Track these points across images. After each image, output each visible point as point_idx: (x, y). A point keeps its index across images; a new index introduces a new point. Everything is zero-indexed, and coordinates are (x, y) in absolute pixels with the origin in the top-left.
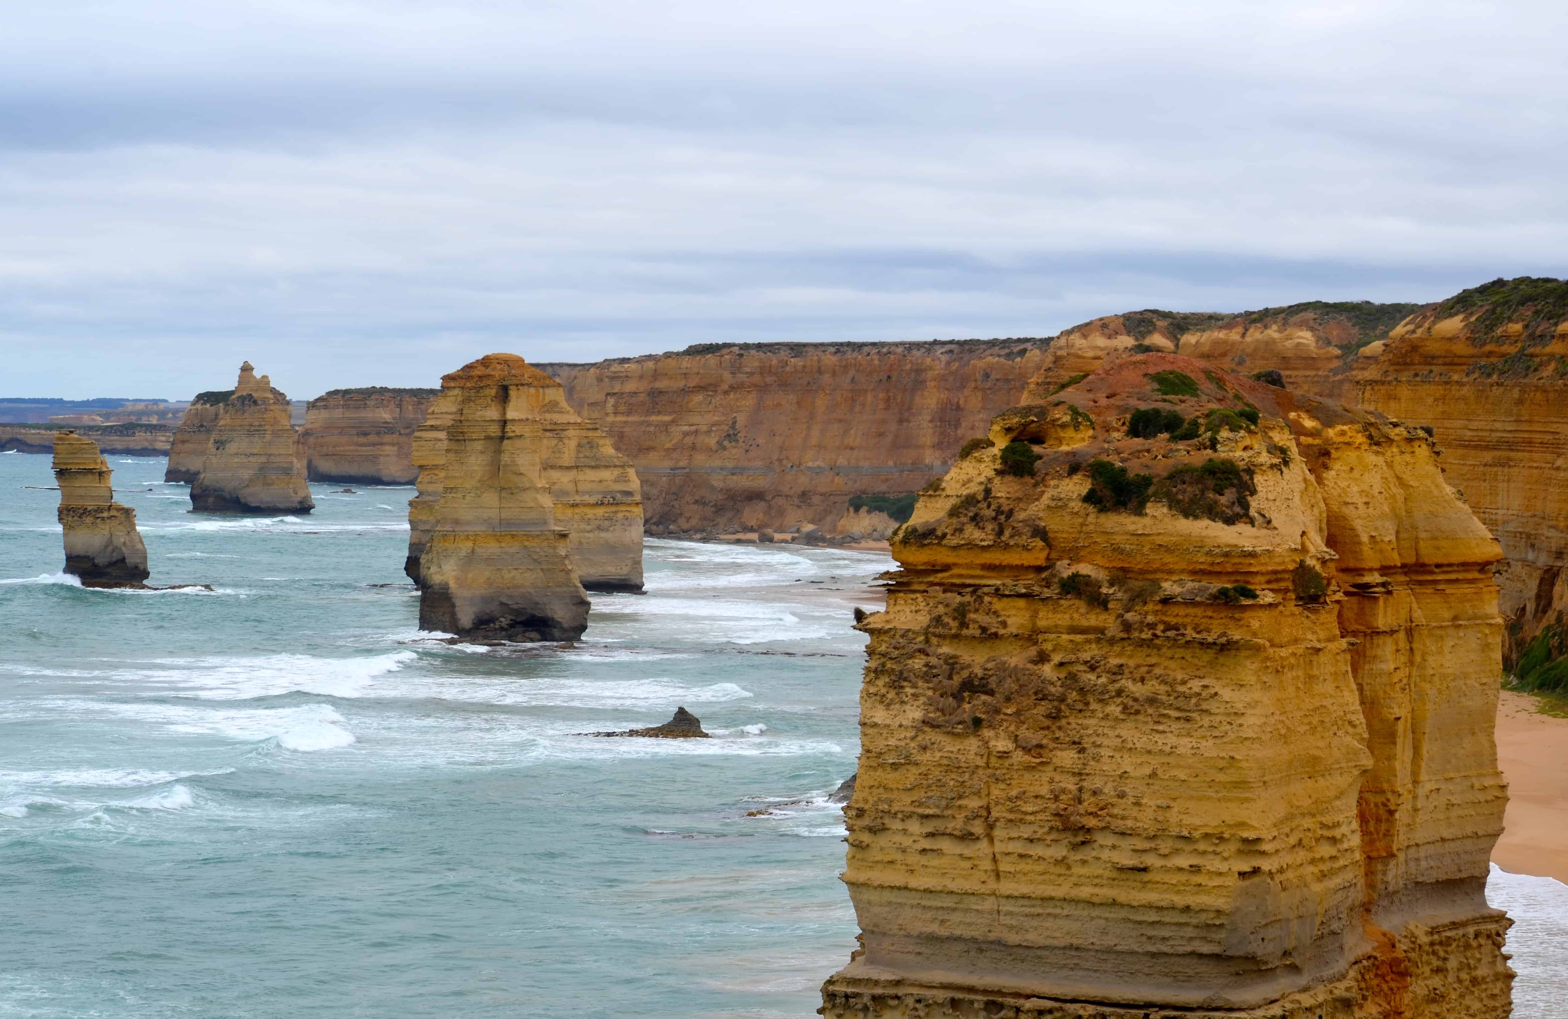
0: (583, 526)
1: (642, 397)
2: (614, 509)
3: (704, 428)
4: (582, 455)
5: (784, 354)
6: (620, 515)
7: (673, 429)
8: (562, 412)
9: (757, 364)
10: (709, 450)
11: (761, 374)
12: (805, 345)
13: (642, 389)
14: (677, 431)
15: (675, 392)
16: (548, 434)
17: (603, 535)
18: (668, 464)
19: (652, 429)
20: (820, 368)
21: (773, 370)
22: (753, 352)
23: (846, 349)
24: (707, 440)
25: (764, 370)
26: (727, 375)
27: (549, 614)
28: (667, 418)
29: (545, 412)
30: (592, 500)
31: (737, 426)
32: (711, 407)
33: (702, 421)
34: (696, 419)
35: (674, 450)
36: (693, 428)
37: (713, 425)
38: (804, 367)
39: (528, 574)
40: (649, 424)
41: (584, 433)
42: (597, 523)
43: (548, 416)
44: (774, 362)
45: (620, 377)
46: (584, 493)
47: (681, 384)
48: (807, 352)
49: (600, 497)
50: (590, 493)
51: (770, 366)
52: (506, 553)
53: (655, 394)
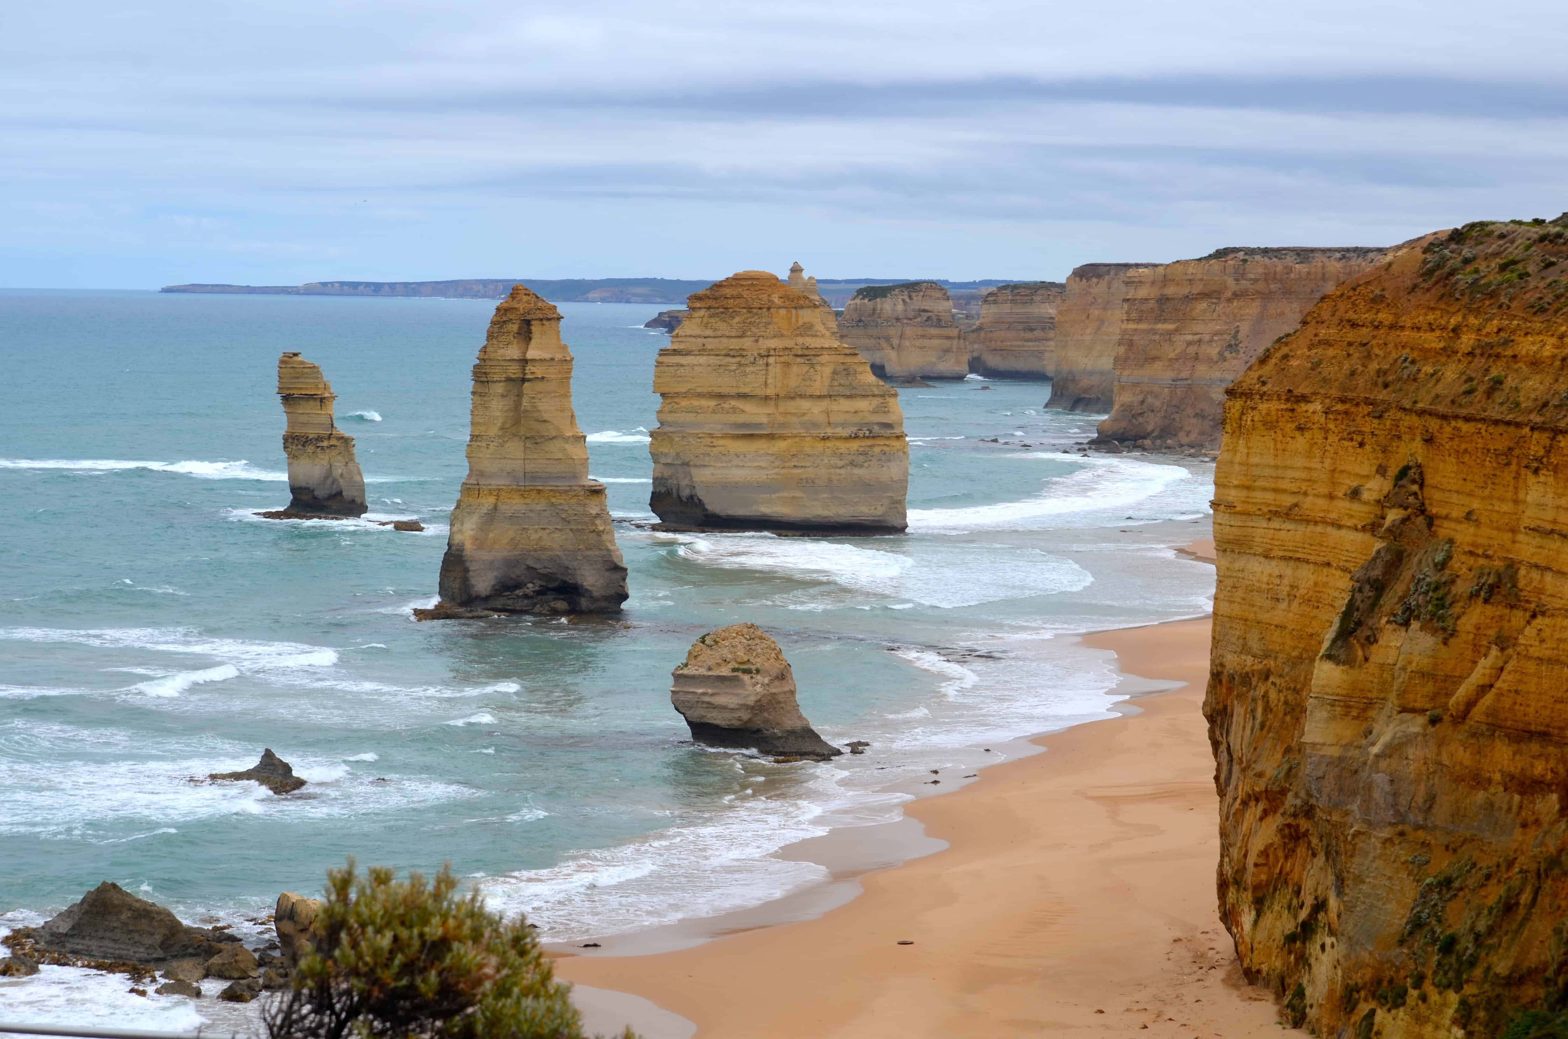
0: (835, 461)
1: (1152, 304)
2: (869, 442)
3: (1207, 337)
4: (836, 383)
5: (1290, 260)
6: (877, 450)
7: (1176, 338)
8: (816, 336)
9: (1261, 270)
10: (1210, 361)
11: (1266, 280)
12: (1313, 250)
13: (1152, 296)
14: (1181, 340)
15: (1180, 299)
16: (799, 360)
17: (856, 471)
18: (1170, 375)
19: (1157, 337)
20: (1324, 275)
21: (1278, 277)
22: (1258, 257)
23: (1352, 254)
24: (1209, 350)
25: (1269, 277)
26: (1231, 282)
27: (579, 580)
28: (1171, 327)
29: (797, 335)
30: (846, 433)
31: (1240, 336)
32: (1215, 314)
33: (1205, 329)
34: (1199, 327)
35: (1177, 359)
36: (1197, 337)
37: (1215, 335)
38: (1308, 273)
39: (556, 535)
40: (1154, 332)
41: (841, 359)
42: (850, 458)
43: (800, 340)
44: (1279, 268)
45: (1133, 282)
46: (836, 425)
47: (1185, 291)
48: (1313, 258)
49: (854, 429)
50: (843, 425)
51: (1275, 272)
52: (531, 511)
53: (1163, 300)
